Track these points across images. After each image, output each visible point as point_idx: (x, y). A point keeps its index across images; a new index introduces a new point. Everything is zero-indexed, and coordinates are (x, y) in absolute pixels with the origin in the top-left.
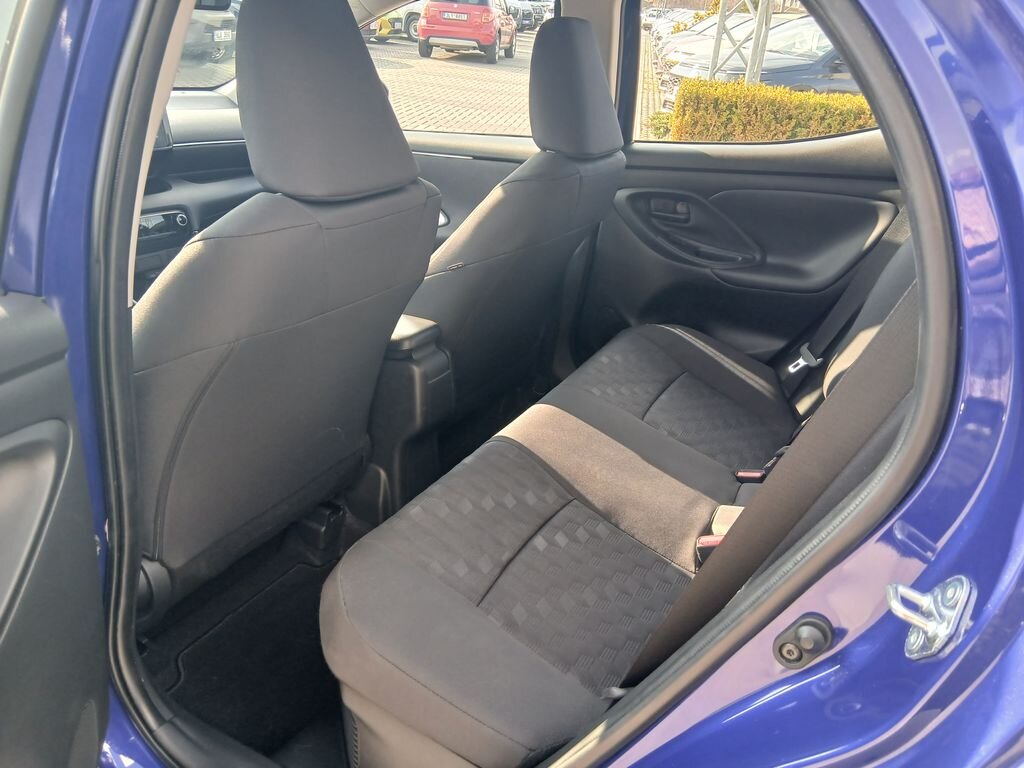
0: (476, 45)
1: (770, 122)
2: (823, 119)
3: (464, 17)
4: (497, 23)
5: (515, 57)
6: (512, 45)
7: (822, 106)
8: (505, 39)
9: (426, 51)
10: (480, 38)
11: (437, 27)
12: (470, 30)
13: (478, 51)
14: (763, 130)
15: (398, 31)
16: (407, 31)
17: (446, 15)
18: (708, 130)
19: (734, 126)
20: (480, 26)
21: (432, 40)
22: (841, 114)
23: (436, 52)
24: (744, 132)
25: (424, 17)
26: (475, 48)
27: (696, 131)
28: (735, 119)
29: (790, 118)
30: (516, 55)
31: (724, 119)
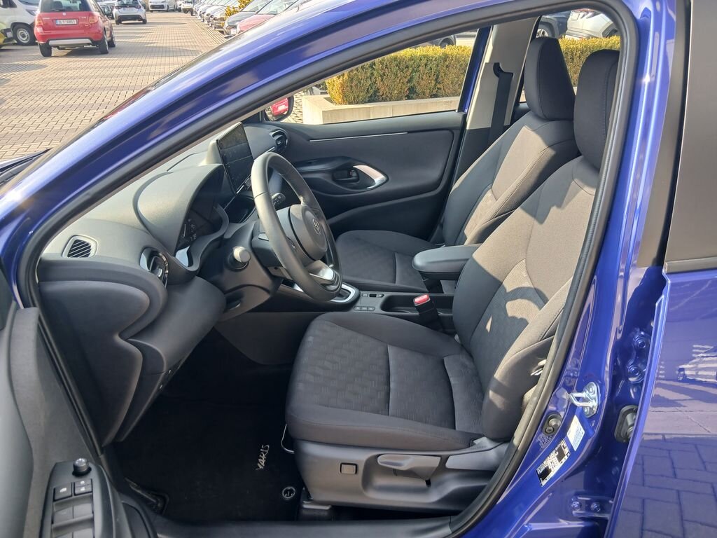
0: (90, 42)
1: (397, 72)
2: (426, 65)
3: (74, 22)
4: (101, 23)
5: (116, 45)
6: (112, 38)
7: (425, 56)
8: (108, 33)
9: (46, 52)
10: (92, 36)
11: (53, 32)
12: (83, 31)
13: (91, 46)
14: (393, 77)
15: (9, 39)
16: (15, 37)
17: (58, 22)
18: (360, 83)
19: (375, 78)
20: (89, 28)
21: (52, 43)
22: (436, 60)
23: (55, 51)
24: (382, 80)
25: (38, 26)
26: (89, 44)
27: (353, 85)
28: (375, 73)
29: (407, 67)
30: (116, 44)
31: (369, 74)
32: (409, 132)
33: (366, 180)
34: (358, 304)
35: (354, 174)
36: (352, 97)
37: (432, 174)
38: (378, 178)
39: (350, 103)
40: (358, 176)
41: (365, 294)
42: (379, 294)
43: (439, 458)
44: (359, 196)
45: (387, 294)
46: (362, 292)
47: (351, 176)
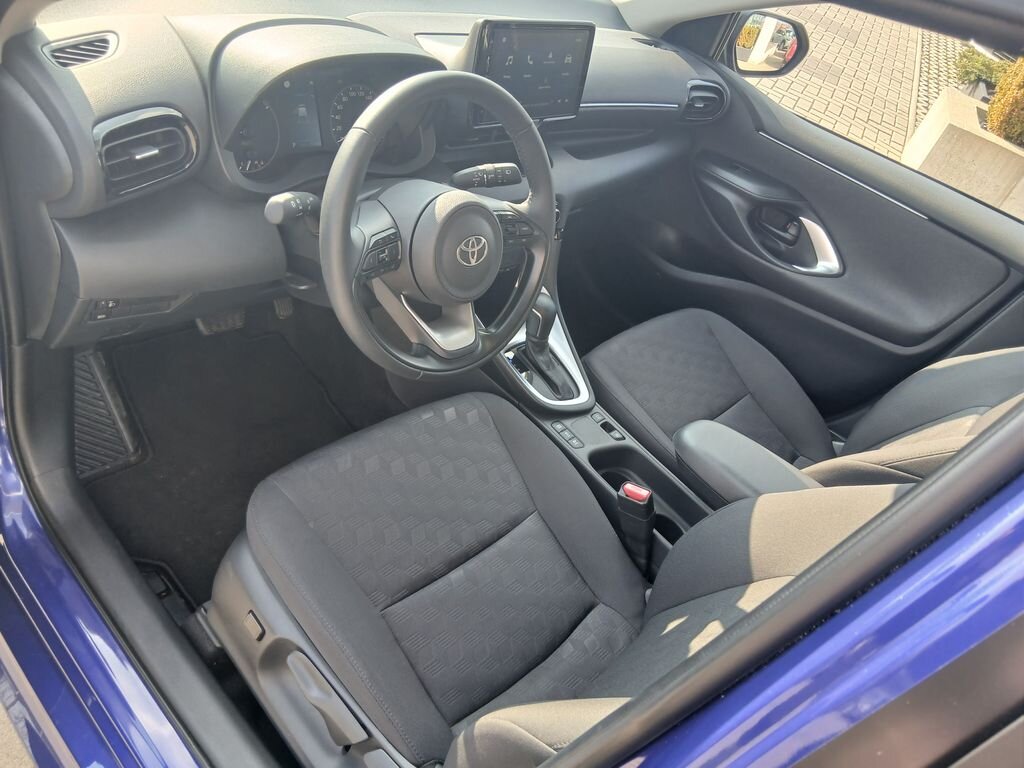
32: (932, 220)
33: (803, 251)
34: (568, 423)
35: (793, 231)
36: (1018, 129)
37: (919, 317)
38: (828, 261)
39: (1008, 138)
40: (797, 238)
41: (601, 414)
42: (619, 431)
43: (365, 736)
44: (772, 270)
45: (630, 442)
46: (598, 408)
47: (786, 231)
